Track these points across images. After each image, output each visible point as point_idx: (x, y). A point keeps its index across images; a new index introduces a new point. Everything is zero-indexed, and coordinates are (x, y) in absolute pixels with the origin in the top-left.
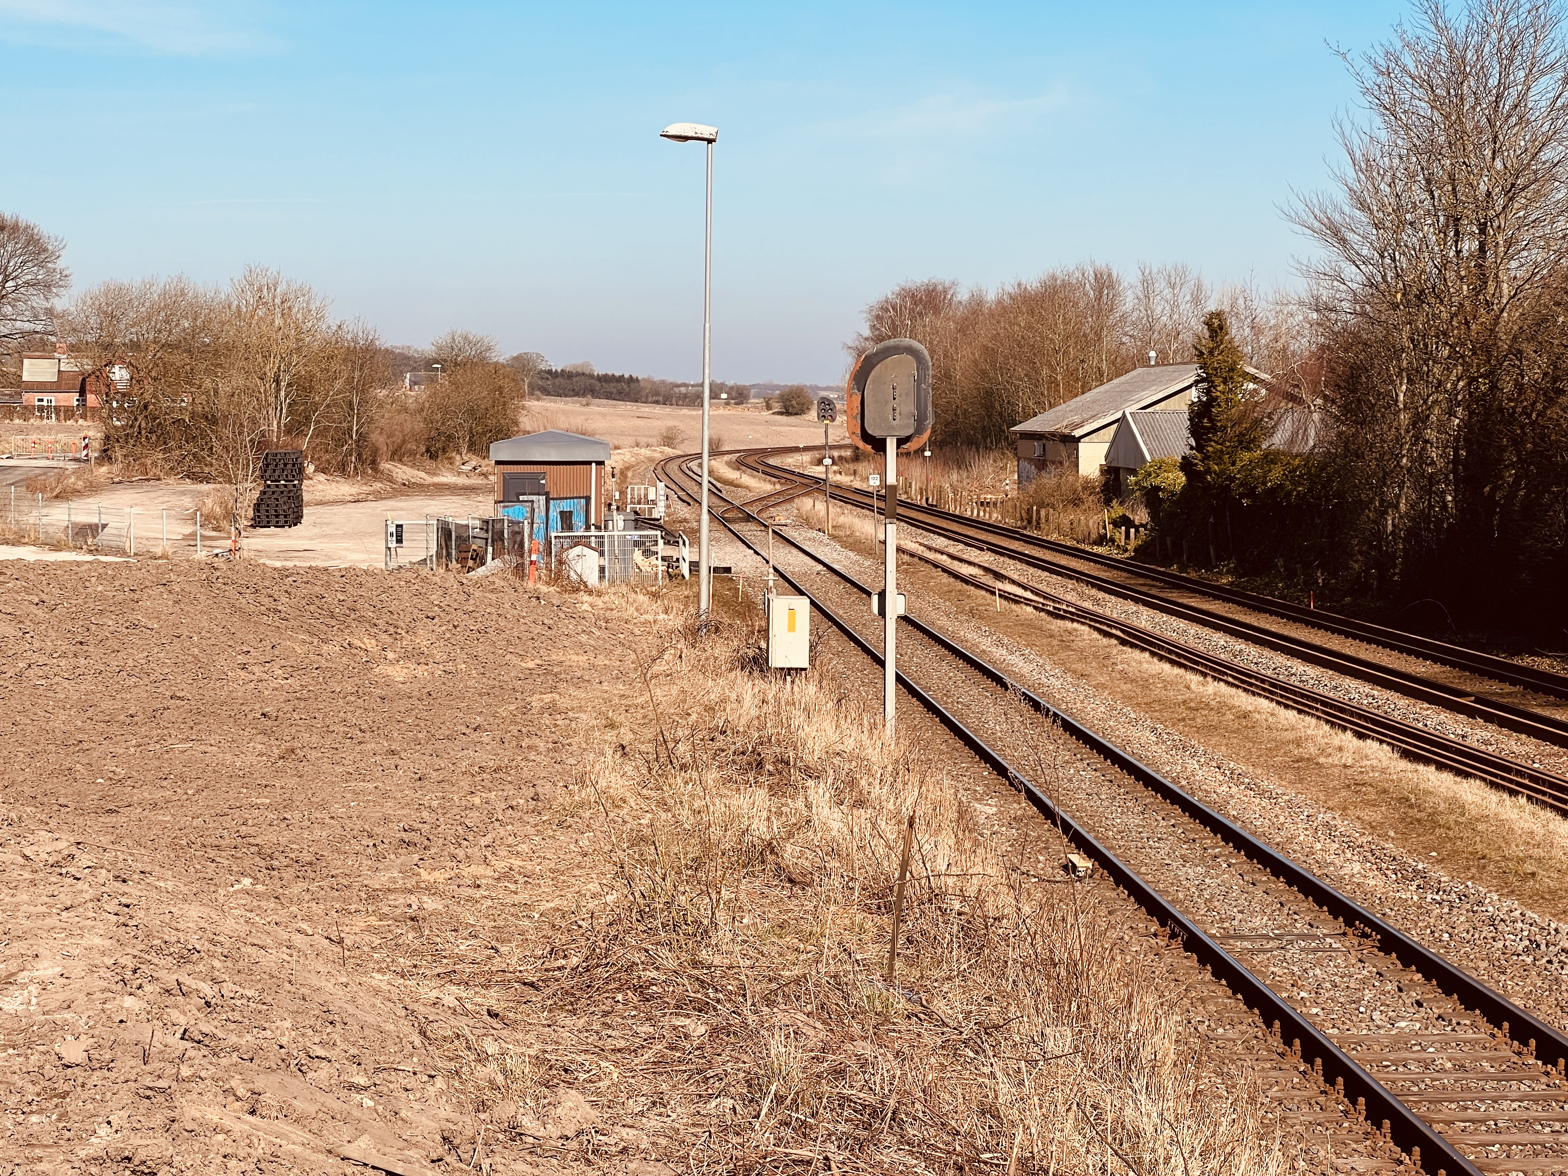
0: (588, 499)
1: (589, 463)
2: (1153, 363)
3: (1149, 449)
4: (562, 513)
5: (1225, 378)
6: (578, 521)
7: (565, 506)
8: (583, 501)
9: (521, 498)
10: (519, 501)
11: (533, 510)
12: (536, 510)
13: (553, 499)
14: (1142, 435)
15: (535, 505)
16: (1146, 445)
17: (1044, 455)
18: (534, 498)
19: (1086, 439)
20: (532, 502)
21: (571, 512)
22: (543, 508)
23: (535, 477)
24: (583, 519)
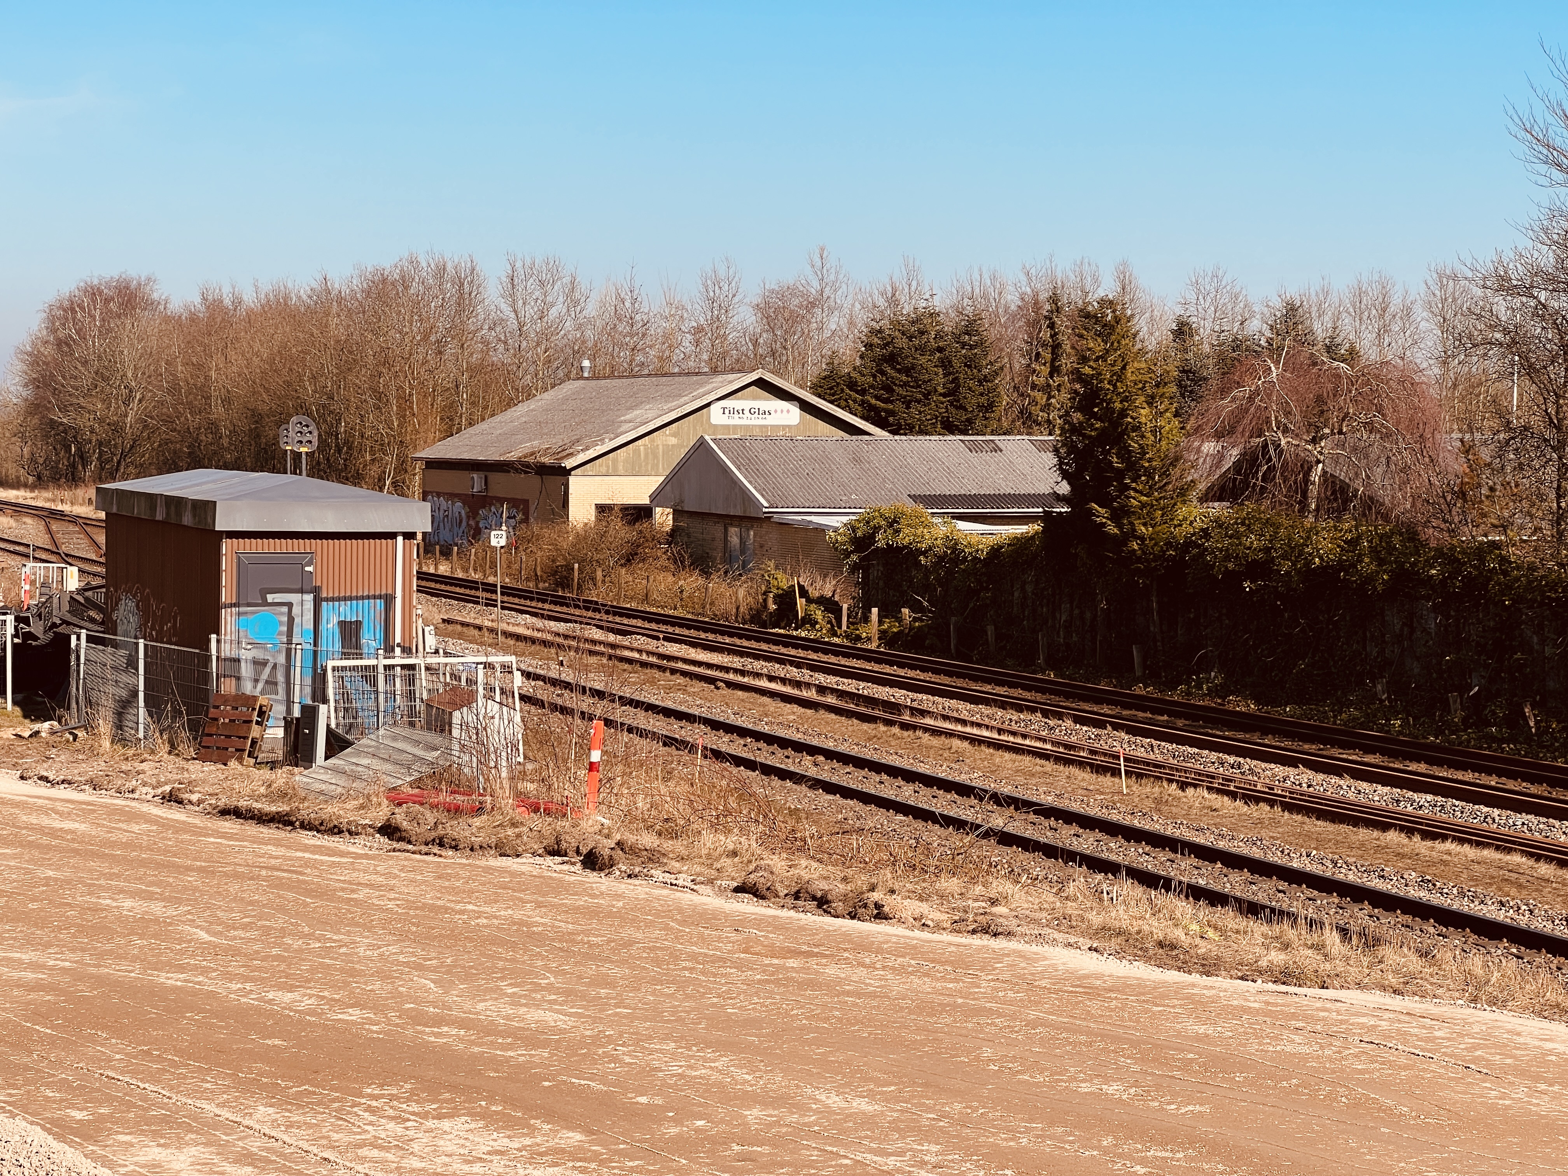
0: (389, 600)
1: (392, 536)
2: (586, 375)
3: (755, 488)
4: (343, 625)
6: (370, 639)
7: (347, 612)
8: (380, 604)
9: (270, 598)
10: (265, 604)
11: (291, 620)
12: (297, 620)
13: (327, 600)
14: (739, 469)
15: (296, 610)
16: (750, 482)
17: (486, 489)
18: (294, 598)
19: (578, 471)
20: (290, 605)
21: (359, 624)
22: (309, 616)
23: (298, 562)
24: (380, 635)
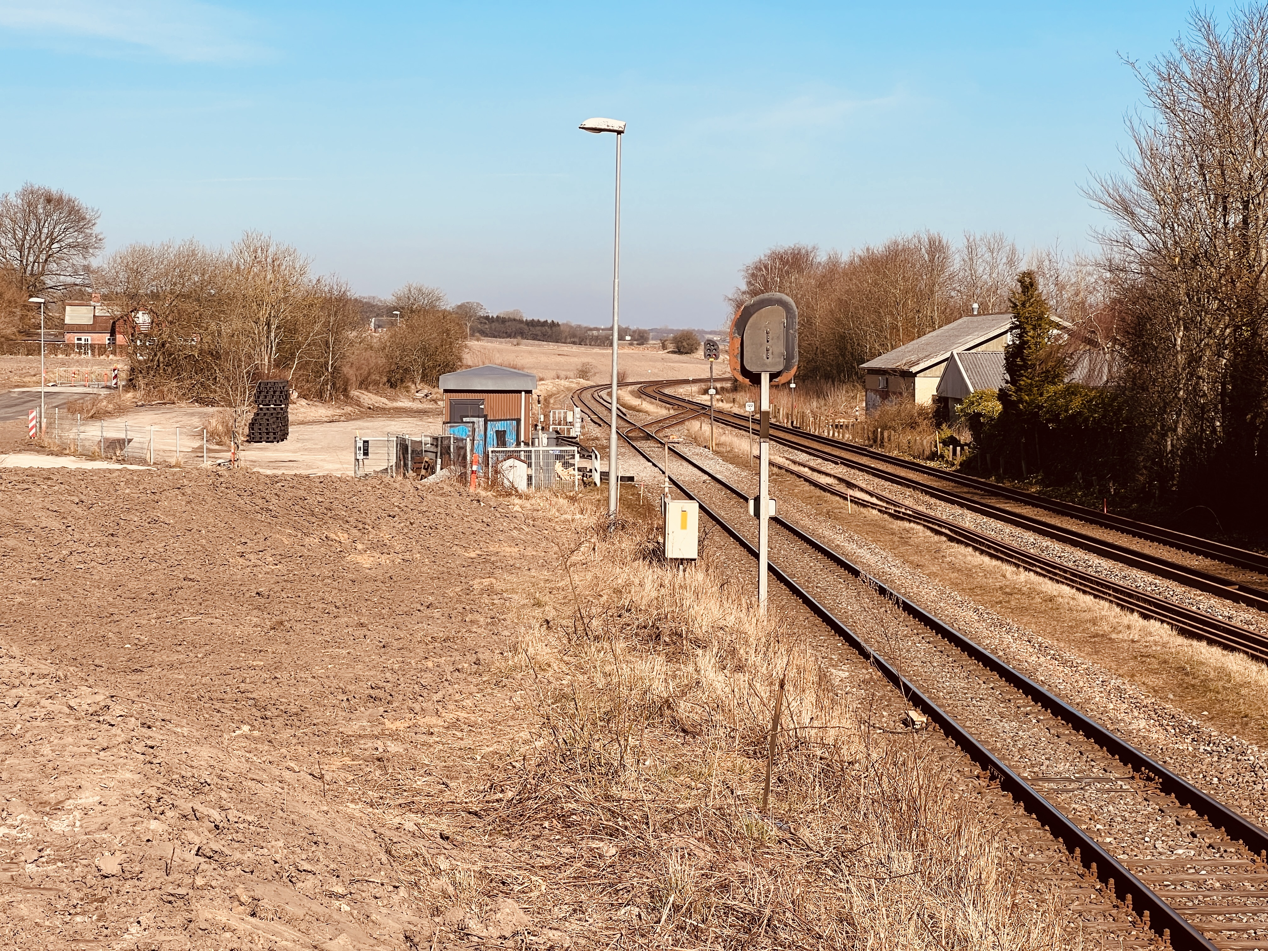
0: (518, 421)
1: (520, 392)
2: (975, 313)
3: (972, 383)
4: (497, 432)
5: (1035, 326)
6: (510, 438)
7: (500, 426)
8: (514, 423)
9: (464, 420)
10: (463, 422)
11: (474, 430)
12: (477, 430)
13: (490, 421)
14: (967, 371)
15: (476, 426)
16: (970, 379)
17: (887, 387)
18: (475, 419)
19: (922, 374)
20: (473, 423)
21: (505, 431)
22: (482, 428)
23: (476, 403)
24: (514, 437)
